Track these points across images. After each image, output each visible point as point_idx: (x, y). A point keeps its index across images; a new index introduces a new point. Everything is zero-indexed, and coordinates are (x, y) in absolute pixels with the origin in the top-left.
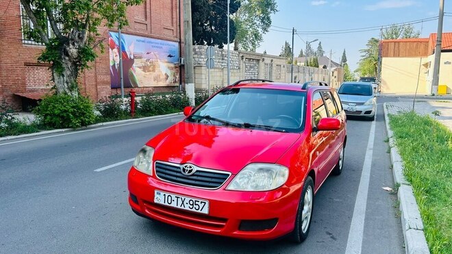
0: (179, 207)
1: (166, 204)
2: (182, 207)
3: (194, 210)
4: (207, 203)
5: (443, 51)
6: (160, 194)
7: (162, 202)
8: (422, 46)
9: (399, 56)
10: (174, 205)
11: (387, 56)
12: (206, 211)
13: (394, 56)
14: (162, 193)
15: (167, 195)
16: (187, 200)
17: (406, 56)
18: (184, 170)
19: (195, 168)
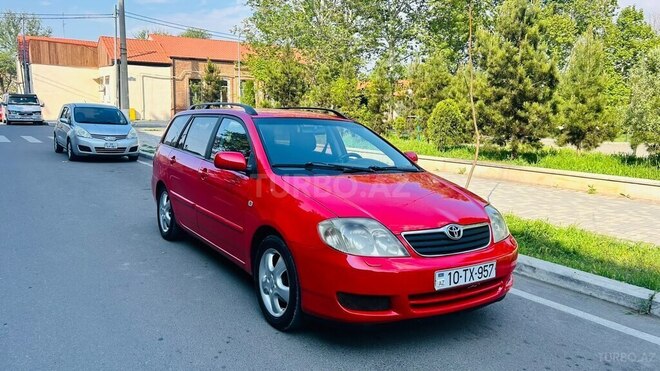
0: (468, 282)
1: (453, 285)
2: (472, 281)
3: (483, 279)
4: (495, 264)
5: (130, 63)
6: (443, 275)
7: (447, 286)
8: (90, 52)
9: (57, 64)
10: (462, 282)
11: (38, 61)
12: (493, 275)
13: (51, 63)
14: (446, 273)
15: (453, 272)
16: (477, 267)
17: (68, 65)
18: (452, 233)
19: (462, 228)
